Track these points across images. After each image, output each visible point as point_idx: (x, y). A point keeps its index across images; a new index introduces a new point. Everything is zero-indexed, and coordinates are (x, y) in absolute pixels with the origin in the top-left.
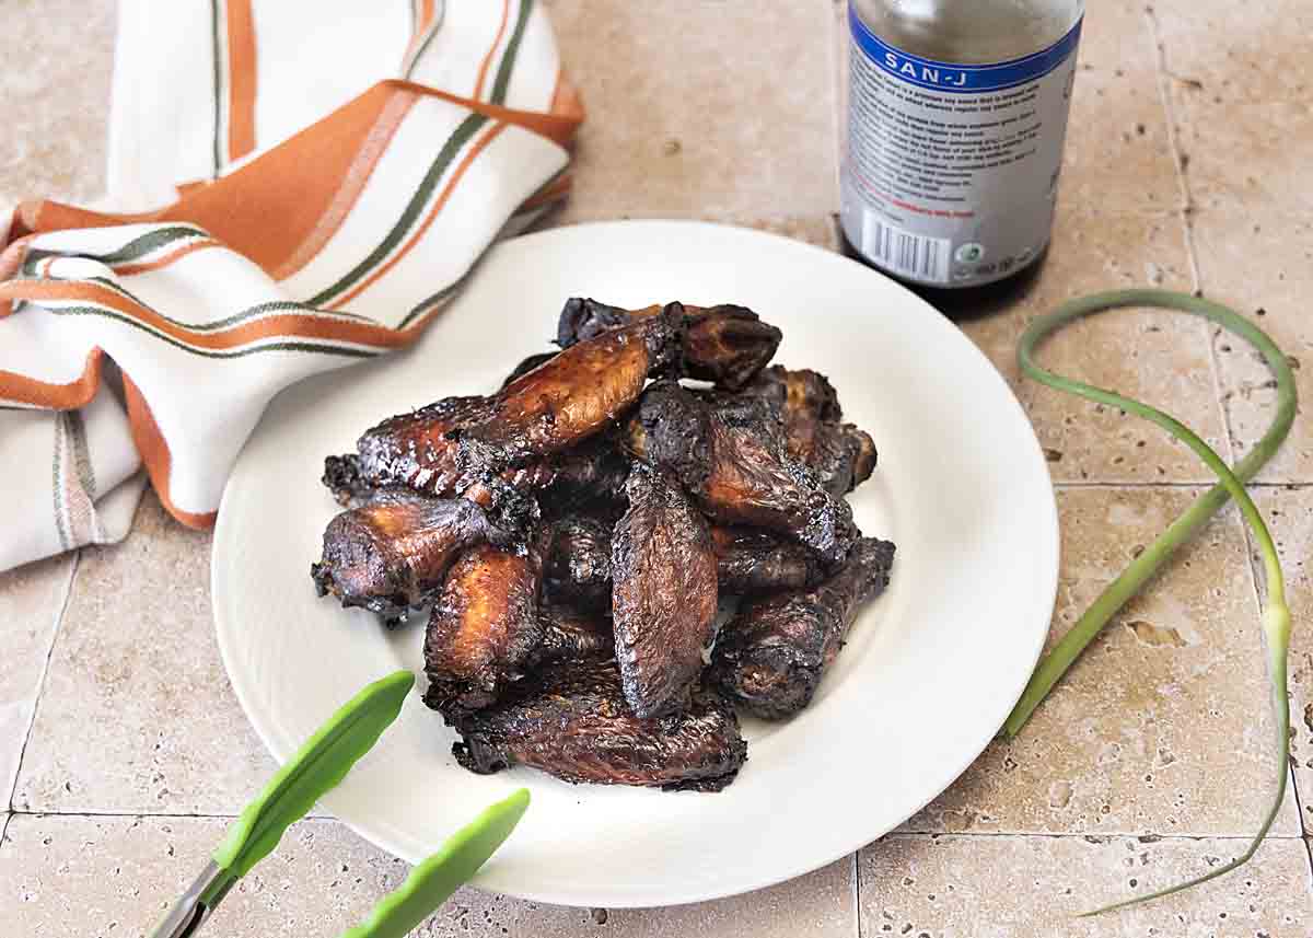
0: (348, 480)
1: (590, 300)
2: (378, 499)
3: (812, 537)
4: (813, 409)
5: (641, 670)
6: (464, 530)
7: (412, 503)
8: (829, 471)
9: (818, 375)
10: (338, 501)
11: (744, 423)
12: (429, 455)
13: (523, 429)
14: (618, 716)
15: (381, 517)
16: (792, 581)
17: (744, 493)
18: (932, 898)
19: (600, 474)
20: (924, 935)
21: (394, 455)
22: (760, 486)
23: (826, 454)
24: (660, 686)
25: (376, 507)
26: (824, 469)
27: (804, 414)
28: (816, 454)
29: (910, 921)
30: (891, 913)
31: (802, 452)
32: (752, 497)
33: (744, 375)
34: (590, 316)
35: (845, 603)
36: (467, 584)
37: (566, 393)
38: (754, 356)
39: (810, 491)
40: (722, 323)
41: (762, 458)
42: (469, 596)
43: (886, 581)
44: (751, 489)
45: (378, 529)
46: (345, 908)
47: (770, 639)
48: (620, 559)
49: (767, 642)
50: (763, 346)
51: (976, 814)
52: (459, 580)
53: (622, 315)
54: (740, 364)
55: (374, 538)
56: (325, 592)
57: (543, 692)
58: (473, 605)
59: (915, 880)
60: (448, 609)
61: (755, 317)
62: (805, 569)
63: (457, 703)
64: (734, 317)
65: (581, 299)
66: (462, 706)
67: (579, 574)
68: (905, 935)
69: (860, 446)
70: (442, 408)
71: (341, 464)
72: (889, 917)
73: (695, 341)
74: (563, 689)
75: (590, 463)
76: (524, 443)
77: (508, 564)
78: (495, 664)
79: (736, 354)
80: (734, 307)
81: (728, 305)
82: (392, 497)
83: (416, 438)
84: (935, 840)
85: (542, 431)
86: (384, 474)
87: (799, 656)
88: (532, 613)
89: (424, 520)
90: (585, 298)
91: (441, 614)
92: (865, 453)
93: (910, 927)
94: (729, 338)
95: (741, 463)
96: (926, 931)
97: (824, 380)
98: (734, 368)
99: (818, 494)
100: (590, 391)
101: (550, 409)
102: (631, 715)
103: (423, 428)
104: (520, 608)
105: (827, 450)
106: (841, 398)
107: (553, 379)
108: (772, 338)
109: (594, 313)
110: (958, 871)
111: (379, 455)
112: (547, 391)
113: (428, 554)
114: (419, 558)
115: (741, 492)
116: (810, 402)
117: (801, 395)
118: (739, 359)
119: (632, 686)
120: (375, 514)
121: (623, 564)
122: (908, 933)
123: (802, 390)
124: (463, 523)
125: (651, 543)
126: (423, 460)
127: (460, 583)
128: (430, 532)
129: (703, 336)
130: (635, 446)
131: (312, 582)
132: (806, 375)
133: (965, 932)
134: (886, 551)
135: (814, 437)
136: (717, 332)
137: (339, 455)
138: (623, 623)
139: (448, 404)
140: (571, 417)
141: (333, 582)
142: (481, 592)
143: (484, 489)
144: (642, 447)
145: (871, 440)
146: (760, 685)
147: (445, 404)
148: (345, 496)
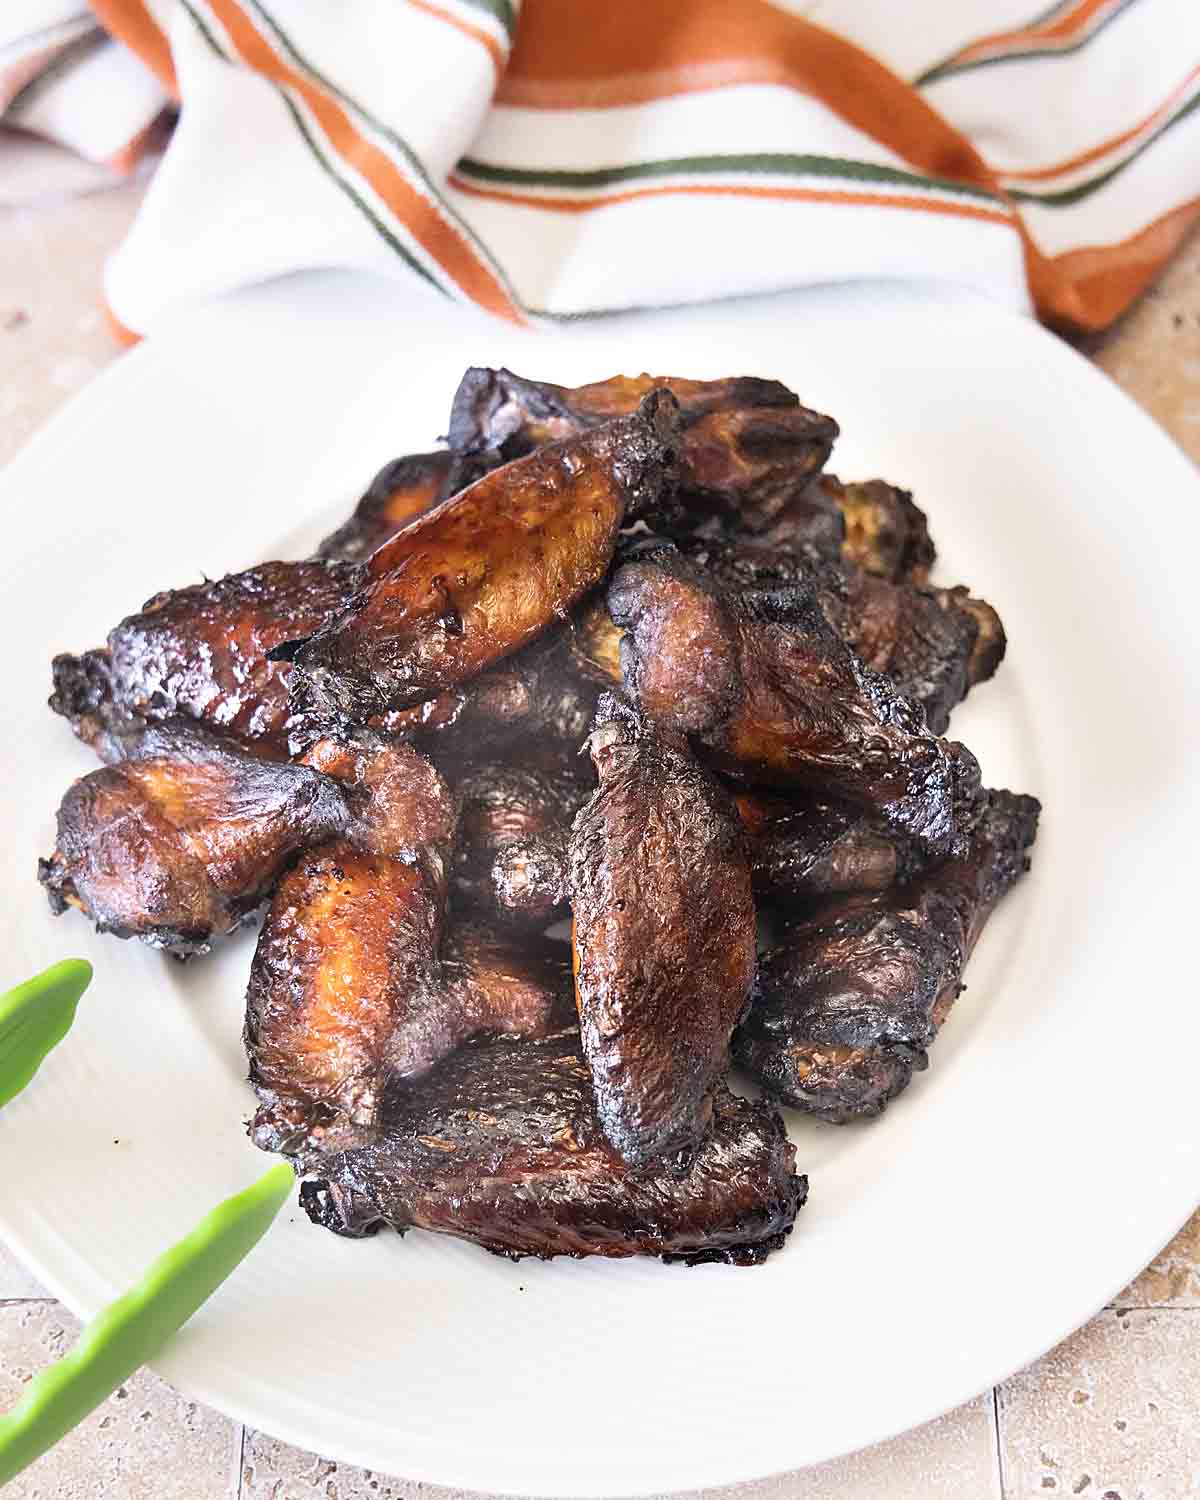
0: (94, 701)
1: (504, 371)
2: (151, 748)
3: (912, 816)
4: (888, 552)
5: (628, 1081)
6: (308, 820)
7: (212, 763)
8: (930, 680)
9: (897, 490)
10: (79, 736)
11: (790, 616)
12: (236, 671)
13: (406, 643)
14: (588, 1148)
15: (156, 784)
16: (871, 881)
17: (790, 741)
18: (1122, 1426)
19: (535, 695)
20: (1111, 1494)
21: (174, 668)
22: (820, 726)
23: (924, 650)
24: (664, 1106)
25: (148, 764)
26: (920, 673)
27: (875, 562)
28: (906, 649)
29: (1086, 1471)
30: (1053, 1455)
31: (880, 644)
32: (809, 747)
33: (776, 503)
34: (505, 400)
35: (965, 918)
36: (316, 918)
37: (477, 572)
38: (793, 470)
39: (907, 737)
40: (740, 416)
41: (824, 677)
42: (321, 944)
43: (1026, 865)
44: (807, 733)
45: (155, 811)
46: (126, 1466)
47: (843, 998)
48: (586, 879)
49: (835, 1002)
50: (808, 455)
51: (1187, 1271)
52: (300, 909)
53: (562, 401)
54: (768, 485)
55: (148, 828)
56: (63, 907)
57: (458, 1105)
58: (330, 960)
59: (1091, 1394)
60: (284, 965)
61: (792, 400)
62: (892, 857)
63: (309, 1144)
64: (759, 404)
65: (491, 372)
66: (317, 1150)
67: (509, 889)
68: (1078, 1495)
69: (978, 628)
70: (256, 583)
71: (81, 673)
72: (1052, 1464)
73: (694, 452)
74: (492, 1101)
75: (519, 685)
76: (408, 672)
77: (385, 878)
78: (374, 1075)
79: (765, 468)
80: (756, 380)
81: (745, 379)
82: (177, 749)
83: (213, 639)
84: (1121, 1320)
85: (440, 649)
86: (158, 700)
87: (893, 1026)
88: (433, 977)
89: (234, 799)
90: (497, 367)
91: (271, 970)
92: (987, 640)
93: (1086, 1481)
94: (751, 444)
95: (789, 688)
96: (1114, 1488)
97: (904, 497)
98: (760, 493)
99: (922, 742)
100: (522, 571)
101: (452, 605)
102: (614, 1156)
103: (223, 622)
104: (411, 967)
105: (925, 641)
106: (936, 530)
107: (452, 544)
108: (823, 434)
109: (513, 395)
110: (1162, 1374)
111: (147, 669)
112: (445, 569)
113: (243, 859)
114: (227, 866)
115: (787, 740)
116: (885, 540)
117: (870, 529)
118: (768, 477)
119: (614, 1106)
120: (147, 778)
121: (590, 890)
122: (1083, 1492)
123: (872, 519)
124: (303, 810)
125: (640, 850)
126: (225, 678)
127: (302, 916)
128: (246, 822)
129: (707, 443)
130: (599, 653)
131: (42, 892)
132: (876, 492)
133: (1181, 1488)
134: (1024, 812)
135: (901, 618)
136: (734, 435)
137: (78, 652)
138: (595, 999)
139: (265, 578)
140: (491, 621)
141: (77, 895)
142: (342, 934)
143: (340, 751)
144: (609, 654)
145: (994, 617)
146: (827, 1076)
147: (259, 577)
148: (91, 729)
